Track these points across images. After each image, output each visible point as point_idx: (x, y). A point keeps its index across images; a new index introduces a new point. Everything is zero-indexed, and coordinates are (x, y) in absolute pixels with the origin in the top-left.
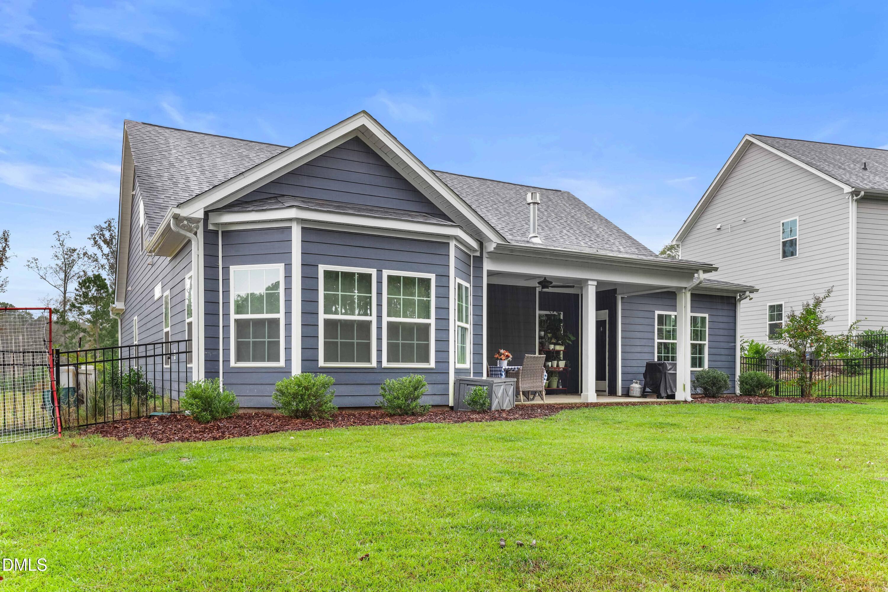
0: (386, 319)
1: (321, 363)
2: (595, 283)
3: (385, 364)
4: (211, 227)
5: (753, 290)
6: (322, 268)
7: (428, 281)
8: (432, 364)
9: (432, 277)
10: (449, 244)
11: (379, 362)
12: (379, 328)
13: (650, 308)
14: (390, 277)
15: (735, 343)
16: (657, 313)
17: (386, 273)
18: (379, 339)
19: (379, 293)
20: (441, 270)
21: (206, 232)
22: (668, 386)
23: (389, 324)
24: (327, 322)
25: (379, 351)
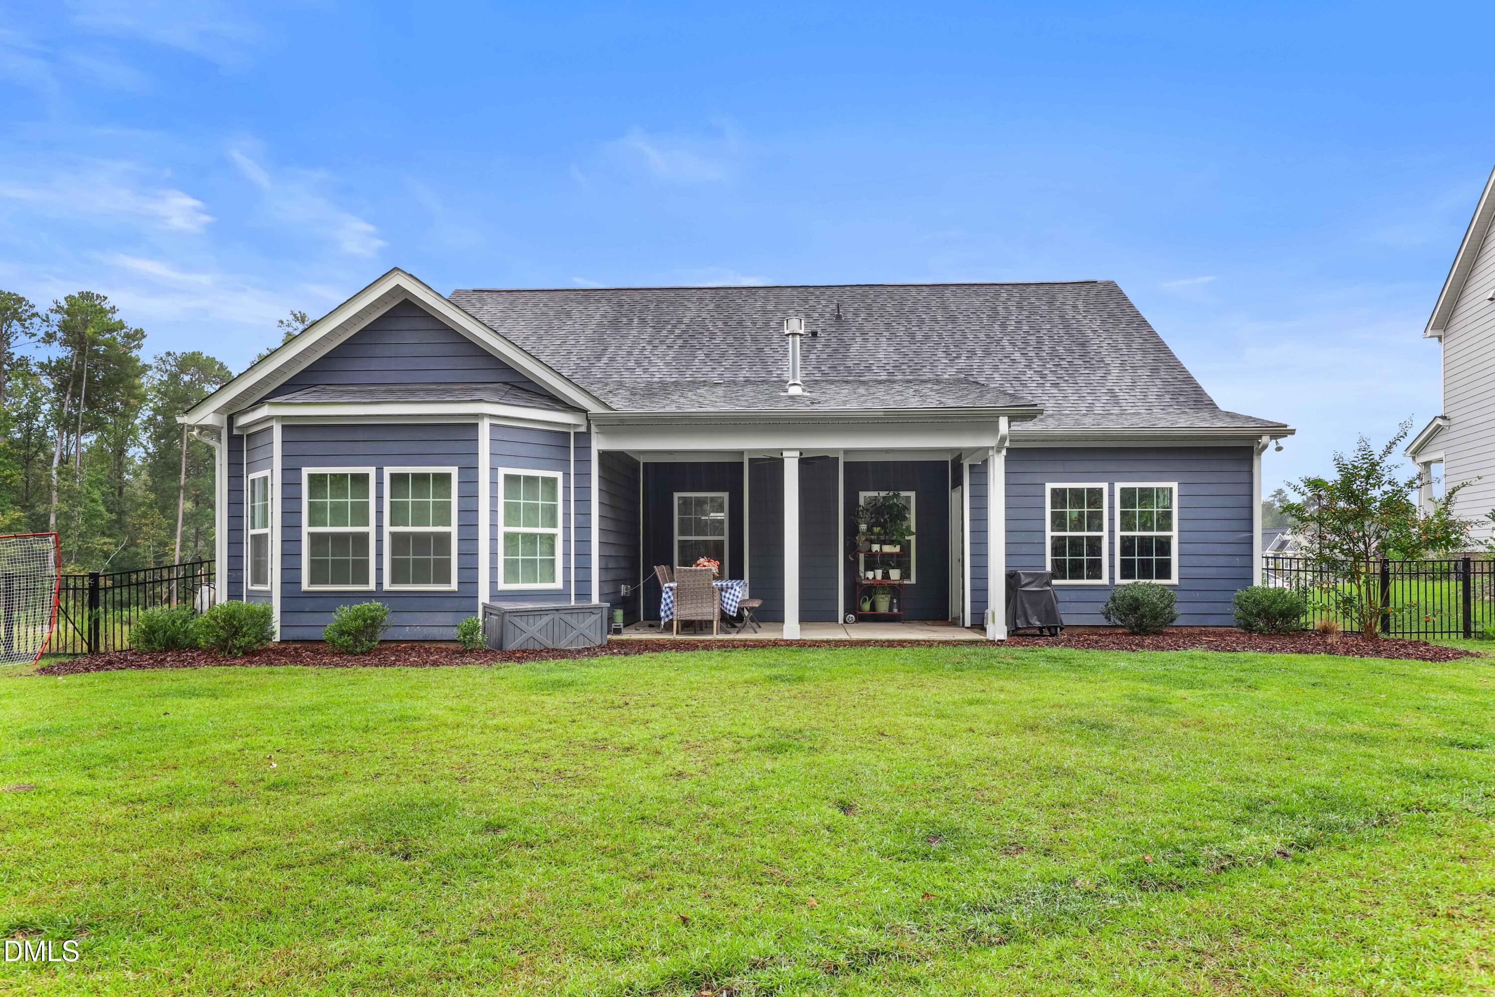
0: (387, 529)
1: (305, 586)
2: (797, 454)
3: (387, 586)
4: (235, 432)
5: (1280, 431)
6: (306, 471)
7: (447, 477)
8: (454, 586)
9: (454, 471)
10: (477, 424)
11: (379, 583)
12: (379, 541)
13: (1037, 479)
14: (393, 477)
15: (1252, 532)
16: (1049, 486)
17: (388, 471)
18: (379, 555)
19: (380, 498)
20: (466, 461)
21: (231, 437)
22: (1019, 612)
23: (393, 535)
24: (312, 536)
25: (379, 570)
